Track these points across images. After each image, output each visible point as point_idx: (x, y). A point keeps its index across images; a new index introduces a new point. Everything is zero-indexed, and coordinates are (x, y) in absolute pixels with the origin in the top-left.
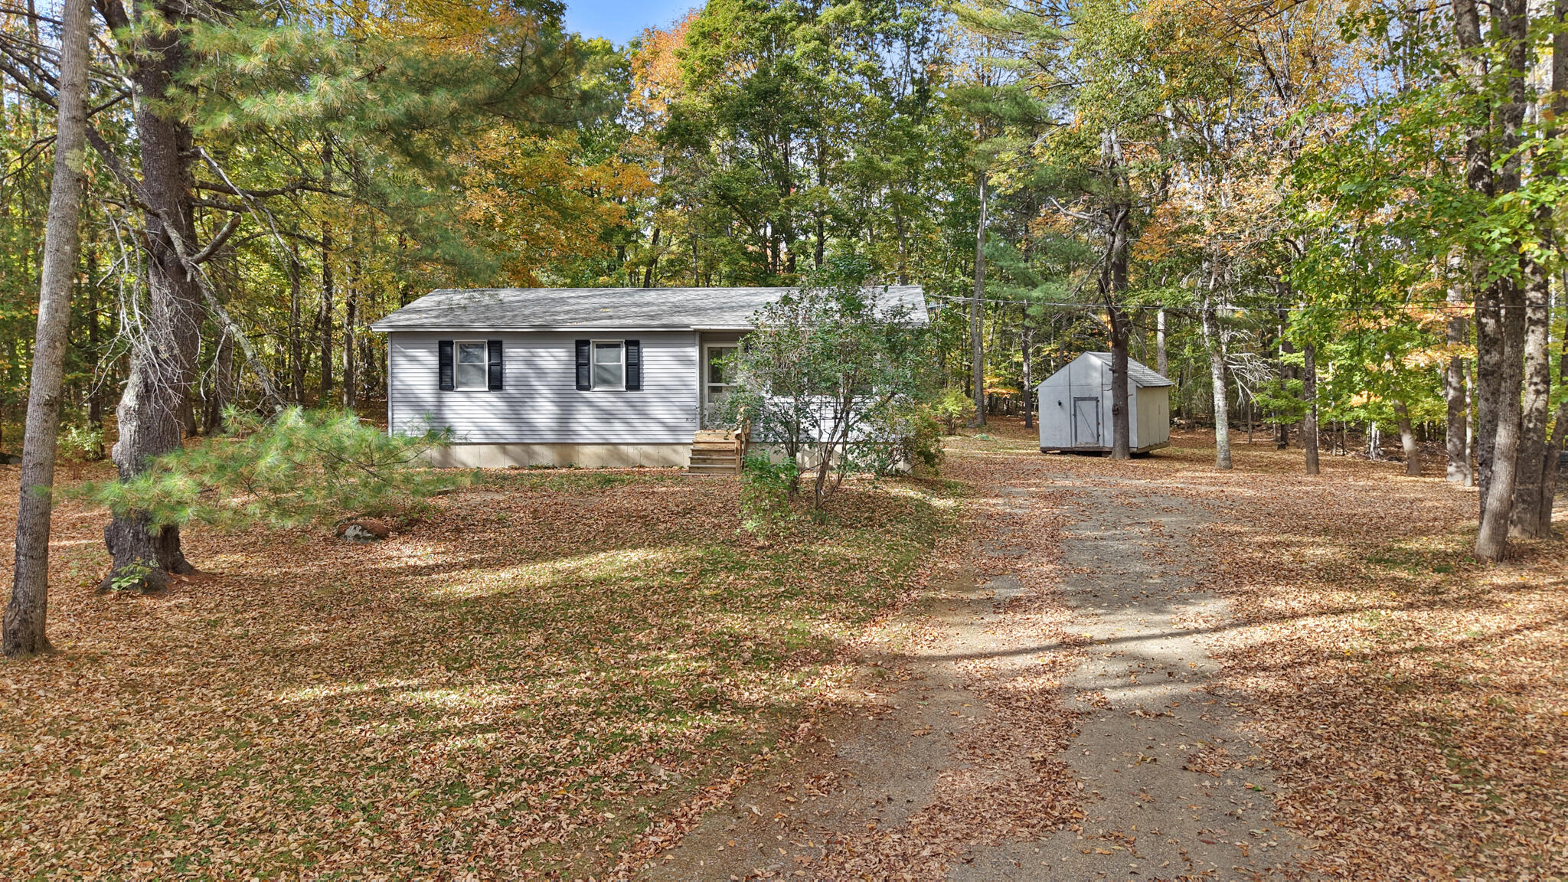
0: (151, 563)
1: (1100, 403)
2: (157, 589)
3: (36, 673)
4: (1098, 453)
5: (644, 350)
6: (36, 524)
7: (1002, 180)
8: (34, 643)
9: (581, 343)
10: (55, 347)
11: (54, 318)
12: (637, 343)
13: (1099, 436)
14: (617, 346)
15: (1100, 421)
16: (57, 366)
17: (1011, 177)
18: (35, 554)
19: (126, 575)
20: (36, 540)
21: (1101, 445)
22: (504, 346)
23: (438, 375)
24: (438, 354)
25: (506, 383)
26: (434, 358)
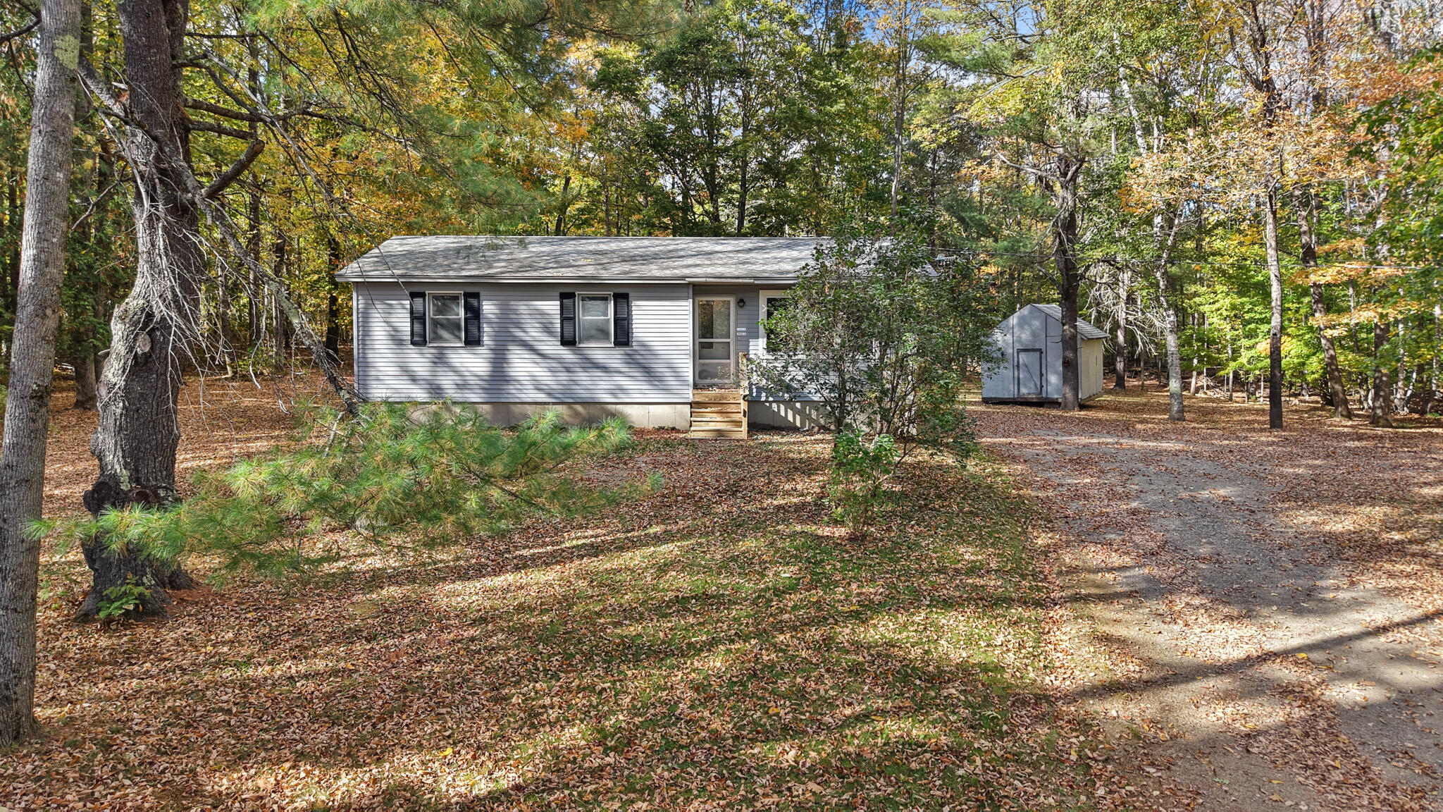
0: (145, 580)
1: (1044, 355)
2: (154, 613)
3: (28, 778)
4: (1041, 403)
5: (634, 303)
6: (20, 565)
7: (925, 135)
8: (19, 726)
9: (566, 294)
10: (45, 316)
11: (43, 274)
12: (625, 297)
13: (1042, 387)
14: (605, 299)
15: (1044, 371)
16: (48, 342)
17: (935, 131)
18: (20, 606)
19: (118, 598)
20: (22, 586)
21: (1044, 395)
22: (481, 298)
23: (409, 329)
24: (408, 307)
25: (485, 339)
26: (404, 311)
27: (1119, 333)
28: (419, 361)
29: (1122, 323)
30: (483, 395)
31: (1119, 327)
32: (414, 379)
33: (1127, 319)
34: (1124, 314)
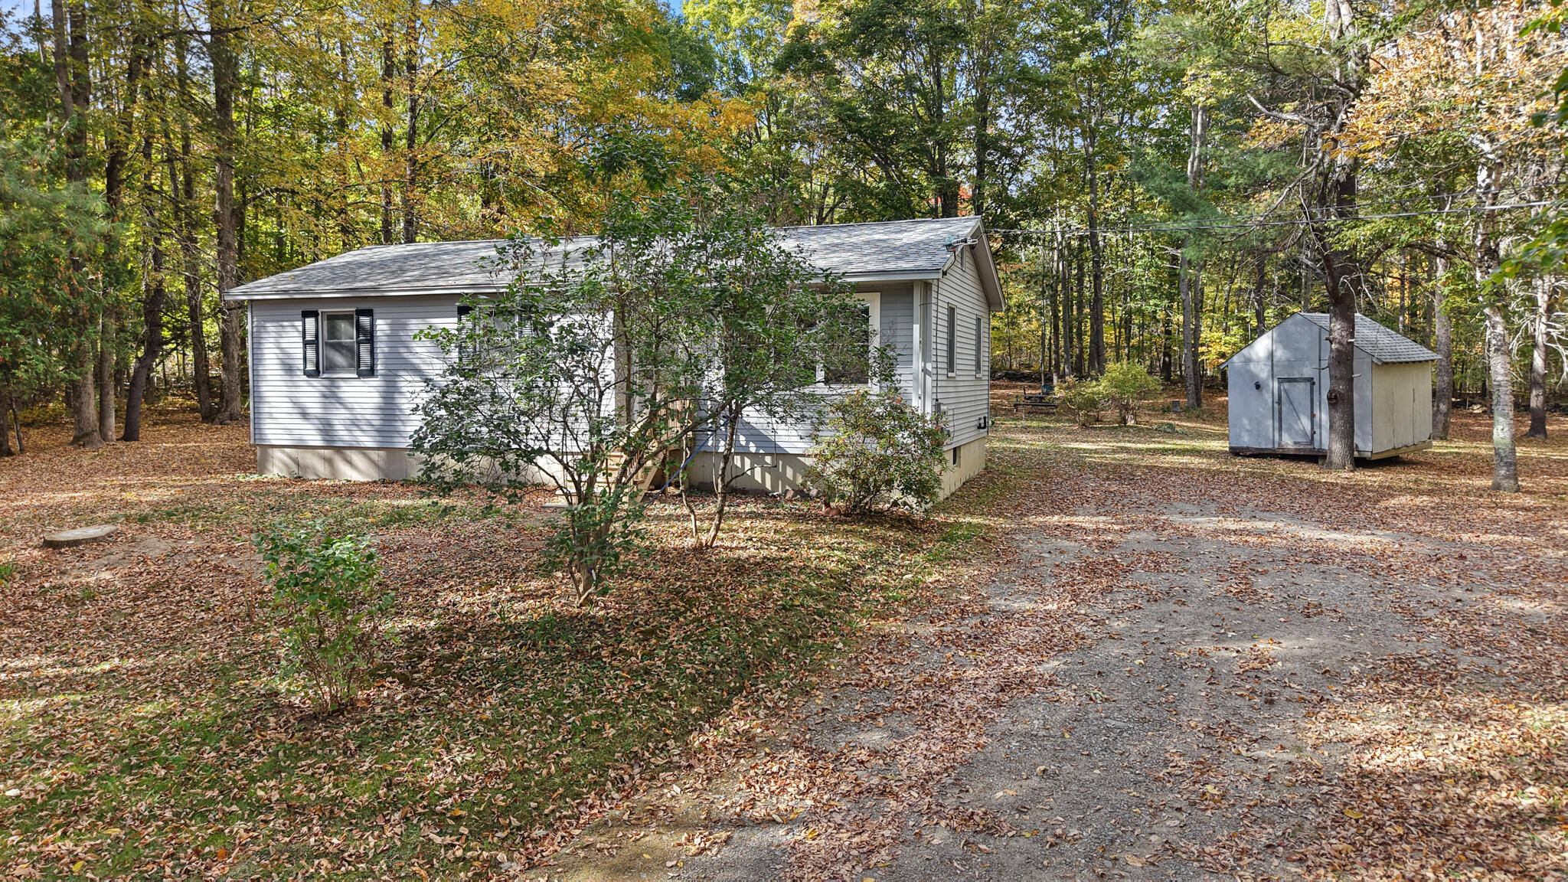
1: (1316, 387)
4: (1313, 458)
9: (464, 309)
13: (1314, 432)
15: (1316, 411)
21: (1317, 446)
22: (375, 316)
23: (301, 356)
24: (301, 329)
25: (379, 367)
26: (296, 334)
27: (1536, 354)
28: (310, 393)
29: (1541, 339)
30: (378, 439)
31: (1535, 345)
32: (305, 415)
33: (1548, 334)
34: (1543, 327)
